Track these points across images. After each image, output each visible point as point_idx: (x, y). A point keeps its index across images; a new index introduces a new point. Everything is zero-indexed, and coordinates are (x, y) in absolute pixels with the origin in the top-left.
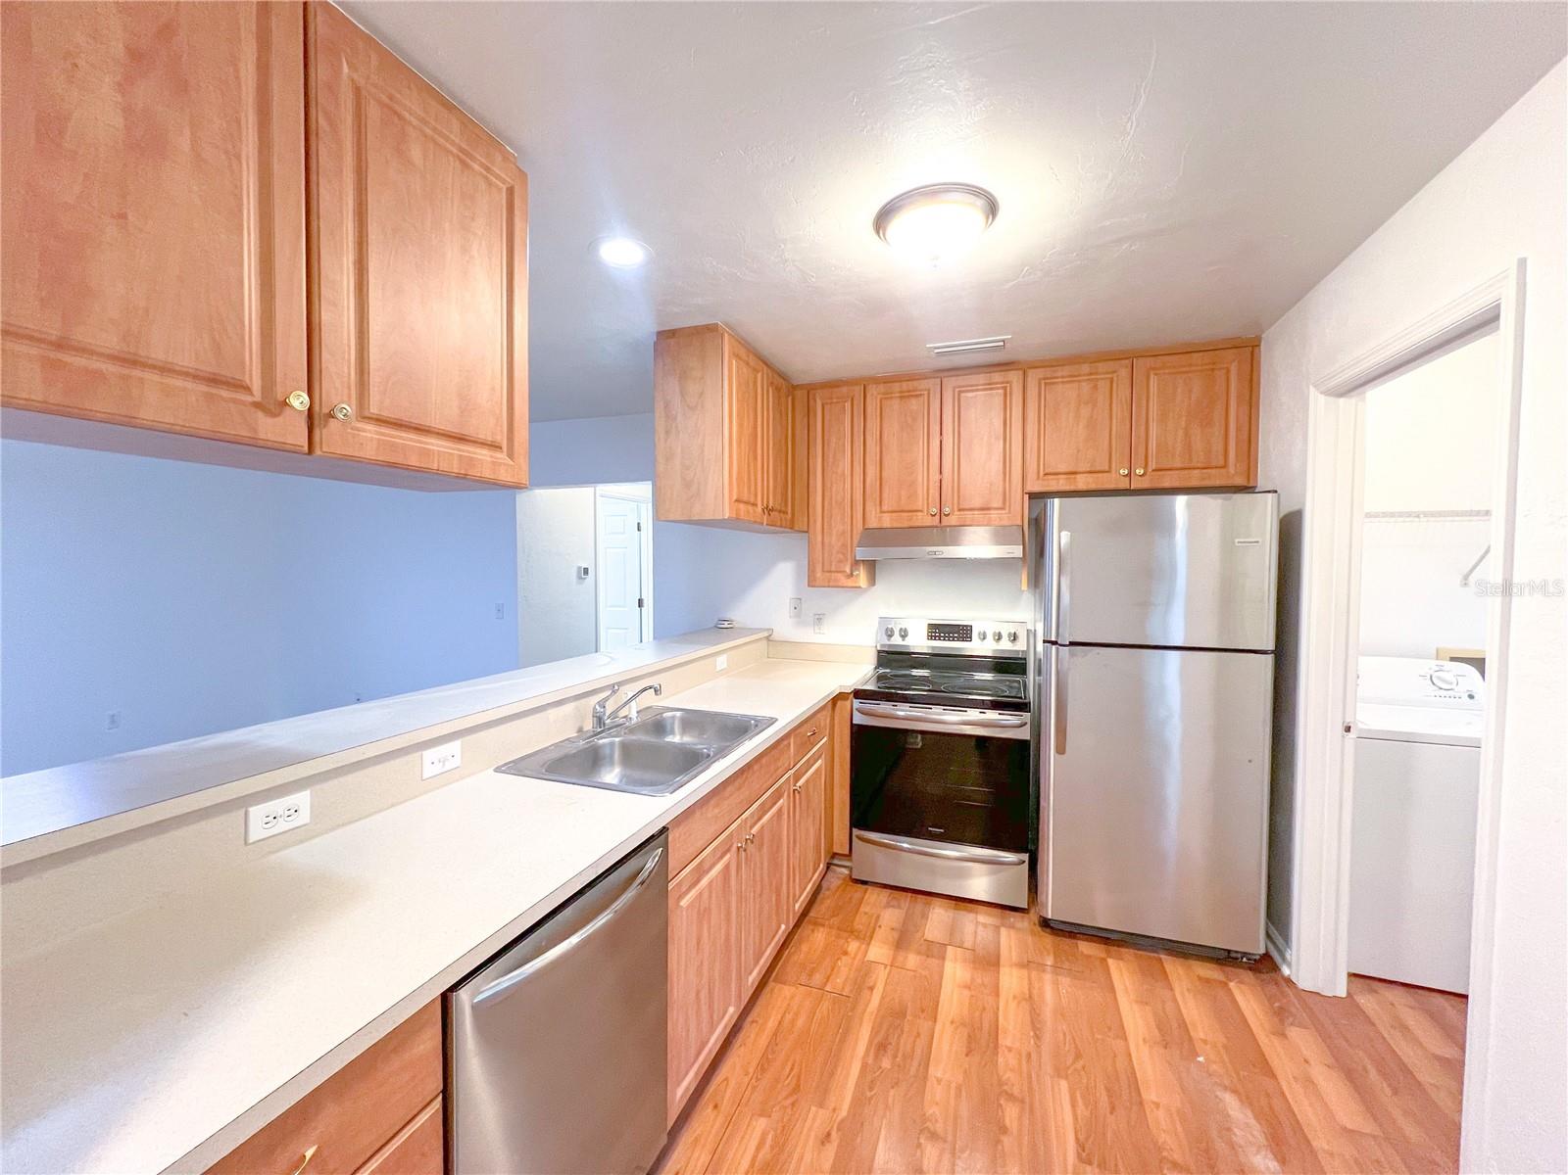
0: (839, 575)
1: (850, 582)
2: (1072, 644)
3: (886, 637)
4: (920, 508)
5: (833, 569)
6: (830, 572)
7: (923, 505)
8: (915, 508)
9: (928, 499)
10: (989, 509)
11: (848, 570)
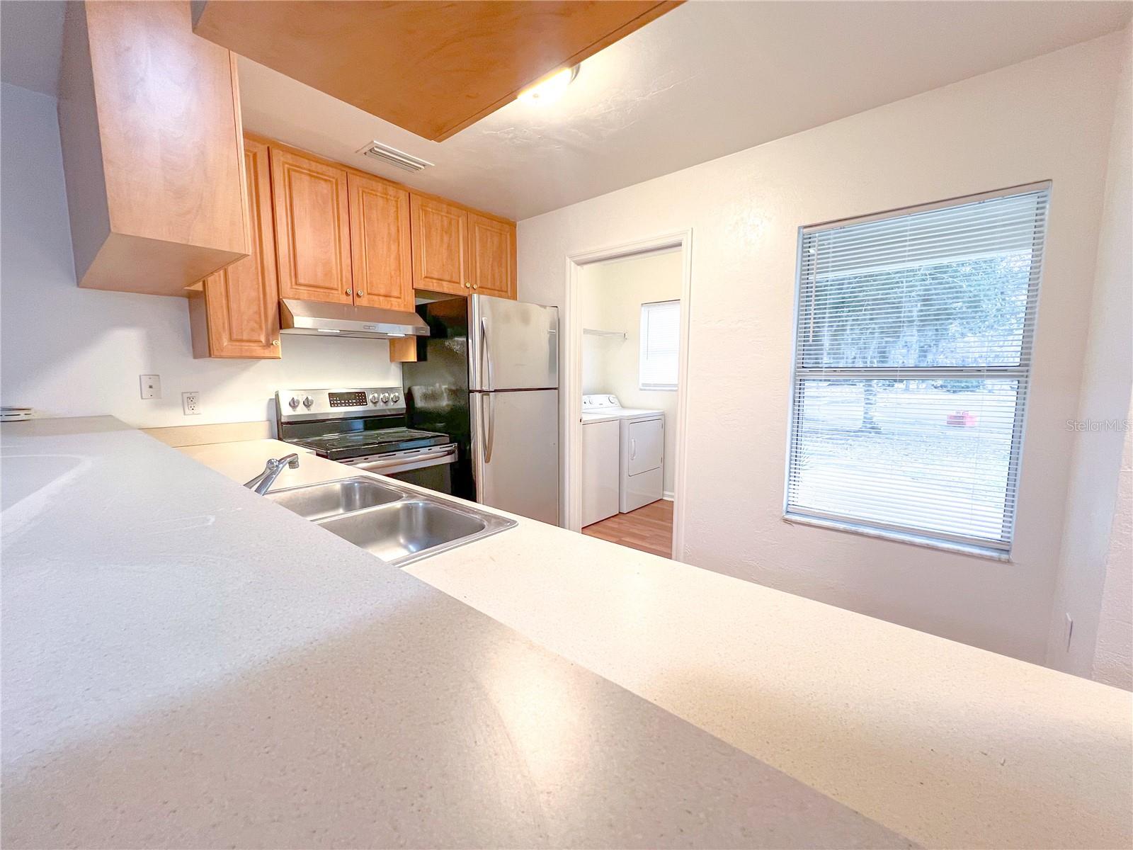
0: (256, 344)
1: (267, 353)
2: (495, 391)
3: (291, 408)
4: (336, 286)
5: (245, 337)
6: (242, 341)
7: (338, 285)
8: (332, 286)
9: (341, 280)
10: (390, 297)
11: (263, 339)
